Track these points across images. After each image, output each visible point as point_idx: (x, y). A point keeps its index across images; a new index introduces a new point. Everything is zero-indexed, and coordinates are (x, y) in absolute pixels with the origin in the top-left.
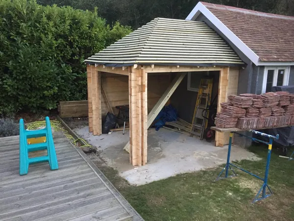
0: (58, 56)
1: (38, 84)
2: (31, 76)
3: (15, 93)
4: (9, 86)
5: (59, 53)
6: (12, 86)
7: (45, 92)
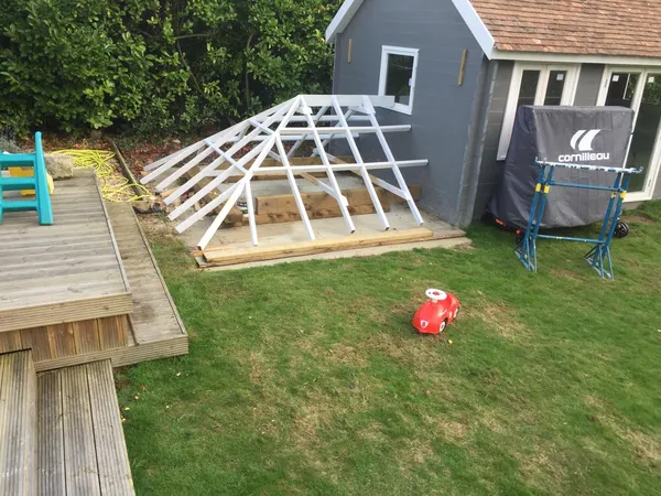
0: (114, 17)
1: (69, 73)
2: (56, 57)
3: (23, 89)
4: (11, 72)
5: (118, 9)
6: (19, 74)
7: (88, 91)
